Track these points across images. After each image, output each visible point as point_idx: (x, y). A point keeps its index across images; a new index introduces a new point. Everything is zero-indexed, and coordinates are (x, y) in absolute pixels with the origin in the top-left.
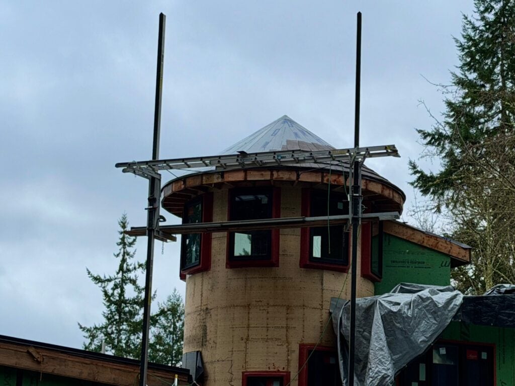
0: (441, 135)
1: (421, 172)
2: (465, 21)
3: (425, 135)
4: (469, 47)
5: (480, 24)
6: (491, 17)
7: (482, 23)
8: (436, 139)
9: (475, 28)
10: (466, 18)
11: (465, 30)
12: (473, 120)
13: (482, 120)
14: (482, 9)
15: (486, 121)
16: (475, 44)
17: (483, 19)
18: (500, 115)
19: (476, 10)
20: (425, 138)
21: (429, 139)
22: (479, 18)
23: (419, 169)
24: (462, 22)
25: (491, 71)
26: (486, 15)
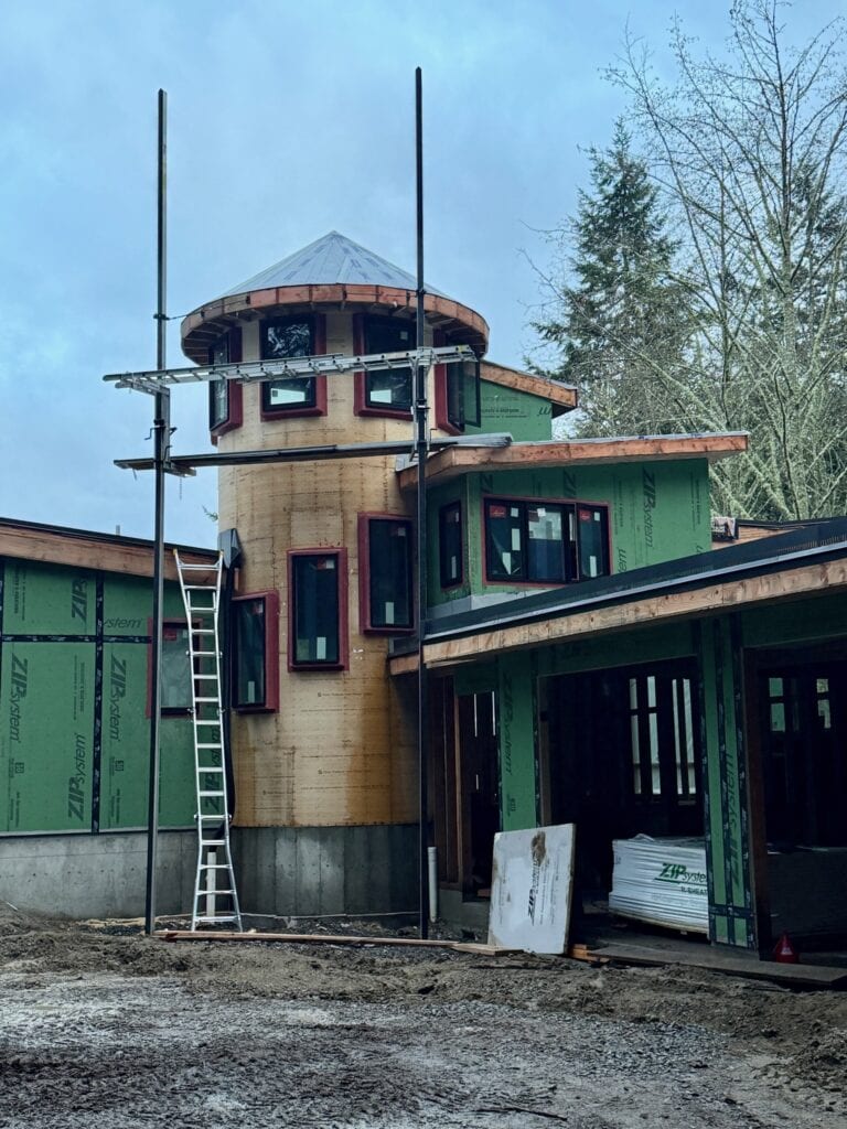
0: (557, 326)
1: (537, 368)
2: (581, 196)
3: (541, 329)
4: (587, 226)
5: (598, 198)
6: (610, 189)
7: (600, 197)
8: (554, 331)
9: (592, 204)
10: (582, 192)
11: (581, 205)
12: (592, 308)
13: (603, 308)
14: (600, 181)
15: (608, 308)
16: (593, 220)
17: (602, 191)
18: (623, 302)
19: (593, 182)
20: (541, 331)
21: (544, 332)
22: (597, 191)
23: (534, 364)
24: (576, 196)
25: (613, 252)
26: (605, 187)
